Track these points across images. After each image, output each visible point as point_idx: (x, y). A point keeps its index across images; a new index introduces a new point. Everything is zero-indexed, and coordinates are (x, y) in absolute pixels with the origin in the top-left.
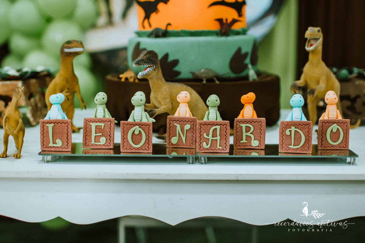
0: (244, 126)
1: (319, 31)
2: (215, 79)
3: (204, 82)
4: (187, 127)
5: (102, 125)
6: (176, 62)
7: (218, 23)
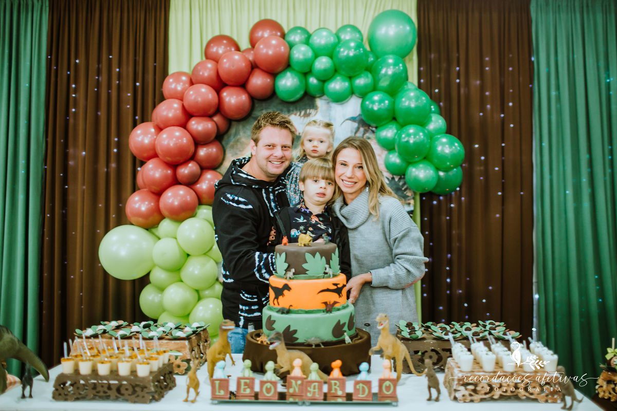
0: (333, 382)
1: (386, 316)
2: (321, 344)
3: (314, 347)
4: (300, 382)
5: (248, 381)
6: (295, 331)
7: (324, 305)
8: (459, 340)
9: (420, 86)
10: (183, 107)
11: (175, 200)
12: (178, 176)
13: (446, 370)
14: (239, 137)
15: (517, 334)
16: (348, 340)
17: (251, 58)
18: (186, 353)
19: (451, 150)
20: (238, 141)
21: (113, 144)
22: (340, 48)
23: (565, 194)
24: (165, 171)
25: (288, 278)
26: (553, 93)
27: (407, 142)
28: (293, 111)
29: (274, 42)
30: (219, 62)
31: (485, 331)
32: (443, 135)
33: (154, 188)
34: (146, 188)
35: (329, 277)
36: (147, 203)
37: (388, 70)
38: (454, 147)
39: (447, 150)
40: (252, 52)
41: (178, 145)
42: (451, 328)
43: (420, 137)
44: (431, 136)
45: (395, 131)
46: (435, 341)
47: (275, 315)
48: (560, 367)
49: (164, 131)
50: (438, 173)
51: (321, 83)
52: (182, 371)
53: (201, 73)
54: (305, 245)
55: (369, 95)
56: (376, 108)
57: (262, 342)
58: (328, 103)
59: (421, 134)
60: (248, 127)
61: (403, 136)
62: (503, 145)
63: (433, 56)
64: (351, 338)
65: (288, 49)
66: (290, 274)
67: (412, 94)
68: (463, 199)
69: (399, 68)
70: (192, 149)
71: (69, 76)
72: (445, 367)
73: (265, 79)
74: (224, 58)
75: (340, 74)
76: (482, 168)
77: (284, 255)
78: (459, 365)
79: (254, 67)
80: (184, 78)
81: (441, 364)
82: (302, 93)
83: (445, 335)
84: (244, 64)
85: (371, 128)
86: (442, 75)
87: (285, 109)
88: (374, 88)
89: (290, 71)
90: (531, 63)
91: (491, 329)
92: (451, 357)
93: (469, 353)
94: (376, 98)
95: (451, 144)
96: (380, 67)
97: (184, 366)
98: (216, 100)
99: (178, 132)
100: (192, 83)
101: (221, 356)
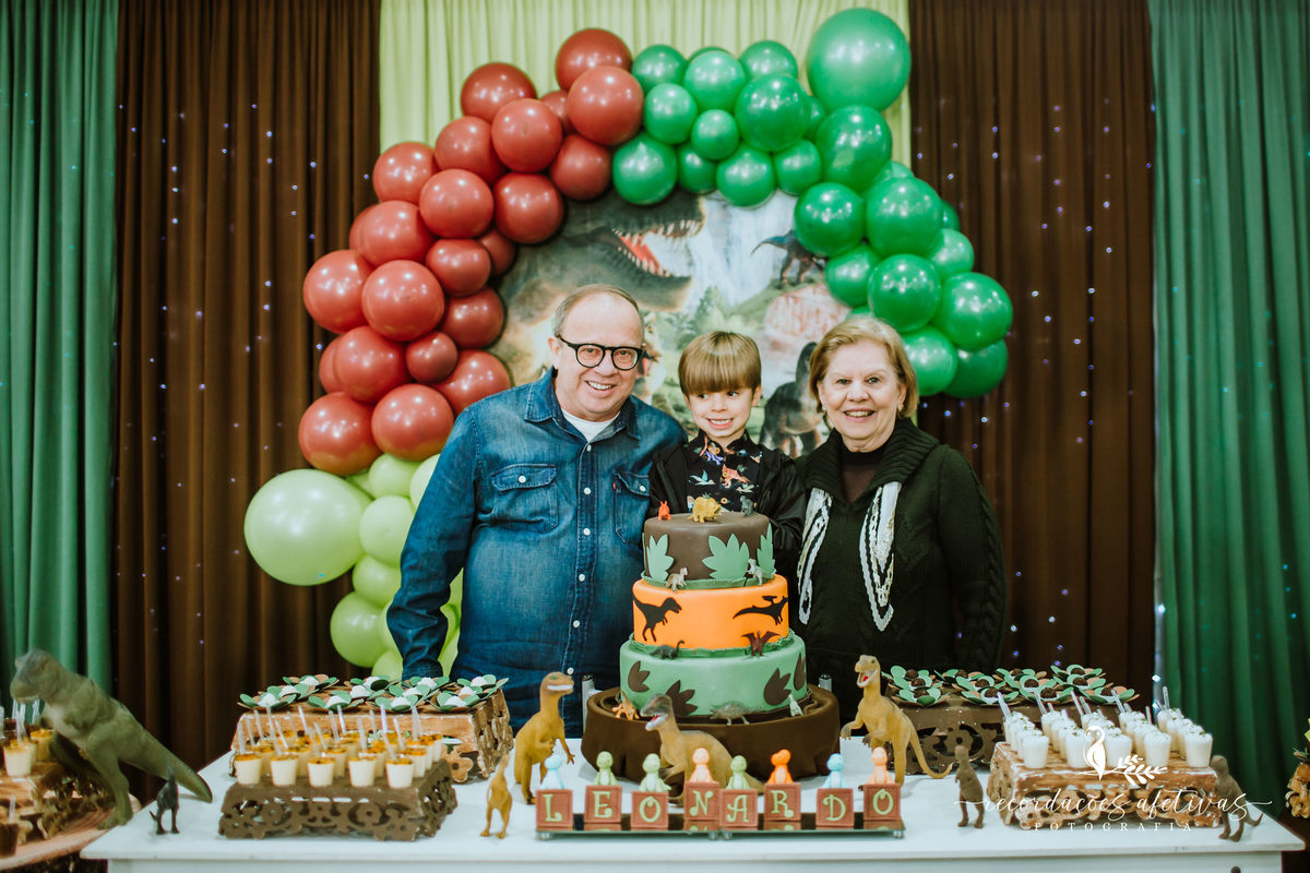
0: (775, 792)
1: (873, 662)
2: (743, 718)
3: (729, 724)
4: (709, 794)
5: (608, 793)
6: (691, 693)
7: (747, 640)
8: (1017, 705)
9: (916, 169)
10: (420, 219)
11: (406, 417)
12: (410, 366)
13: (993, 766)
14: (535, 279)
15: (1130, 693)
16: (795, 708)
17: (560, 113)
18: (469, 740)
19: (984, 306)
20: (533, 288)
21: (262, 295)
22: (751, 93)
23: (1220, 394)
24: (382, 355)
25: (674, 587)
26: (1196, 181)
27: (894, 290)
28: (650, 224)
29: (610, 80)
30: (495, 121)
31: (1066, 687)
32: (967, 274)
33: (359, 391)
34: (340, 390)
35: (756, 583)
36: (343, 422)
37: (851, 138)
38: (990, 301)
39: (976, 307)
40: (563, 99)
41: (411, 300)
42: (997, 682)
43: (919, 279)
44: (943, 277)
45: (867, 266)
46: (966, 709)
47: (649, 662)
48: (1217, 758)
49: (381, 269)
50: (957, 354)
51: (710, 166)
52: (464, 775)
53: (456, 146)
54: (706, 520)
55: (814, 191)
56: (826, 219)
57: (623, 715)
58: (725, 207)
59: (922, 273)
60: (554, 258)
61: (885, 278)
62: (1092, 291)
63: (943, 102)
64: (802, 705)
65: (641, 96)
66: (678, 579)
67: (902, 190)
68: (1007, 404)
69: (874, 132)
70: (440, 307)
71: (165, 148)
72: (990, 759)
73: (591, 158)
74: (505, 114)
75: (751, 148)
76: (1047, 340)
77: (664, 540)
78: (1020, 756)
79: (568, 131)
80: (418, 156)
81: (980, 753)
82: (669, 186)
83: (986, 696)
84: (547, 127)
85: (815, 260)
86: (964, 145)
87: (633, 221)
88: (823, 177)
89: (644, 142)
90: (1150, 116)
91: (1076, 682)
92: (1002, 739)
93: (1038, 732)
94: (826, 198)
95: (984, 296)
96: (835, 132)
97: (467, 766)
98: (489, 202)
99: (409, 273)
100: (436, 168)
101: (547, 745)
